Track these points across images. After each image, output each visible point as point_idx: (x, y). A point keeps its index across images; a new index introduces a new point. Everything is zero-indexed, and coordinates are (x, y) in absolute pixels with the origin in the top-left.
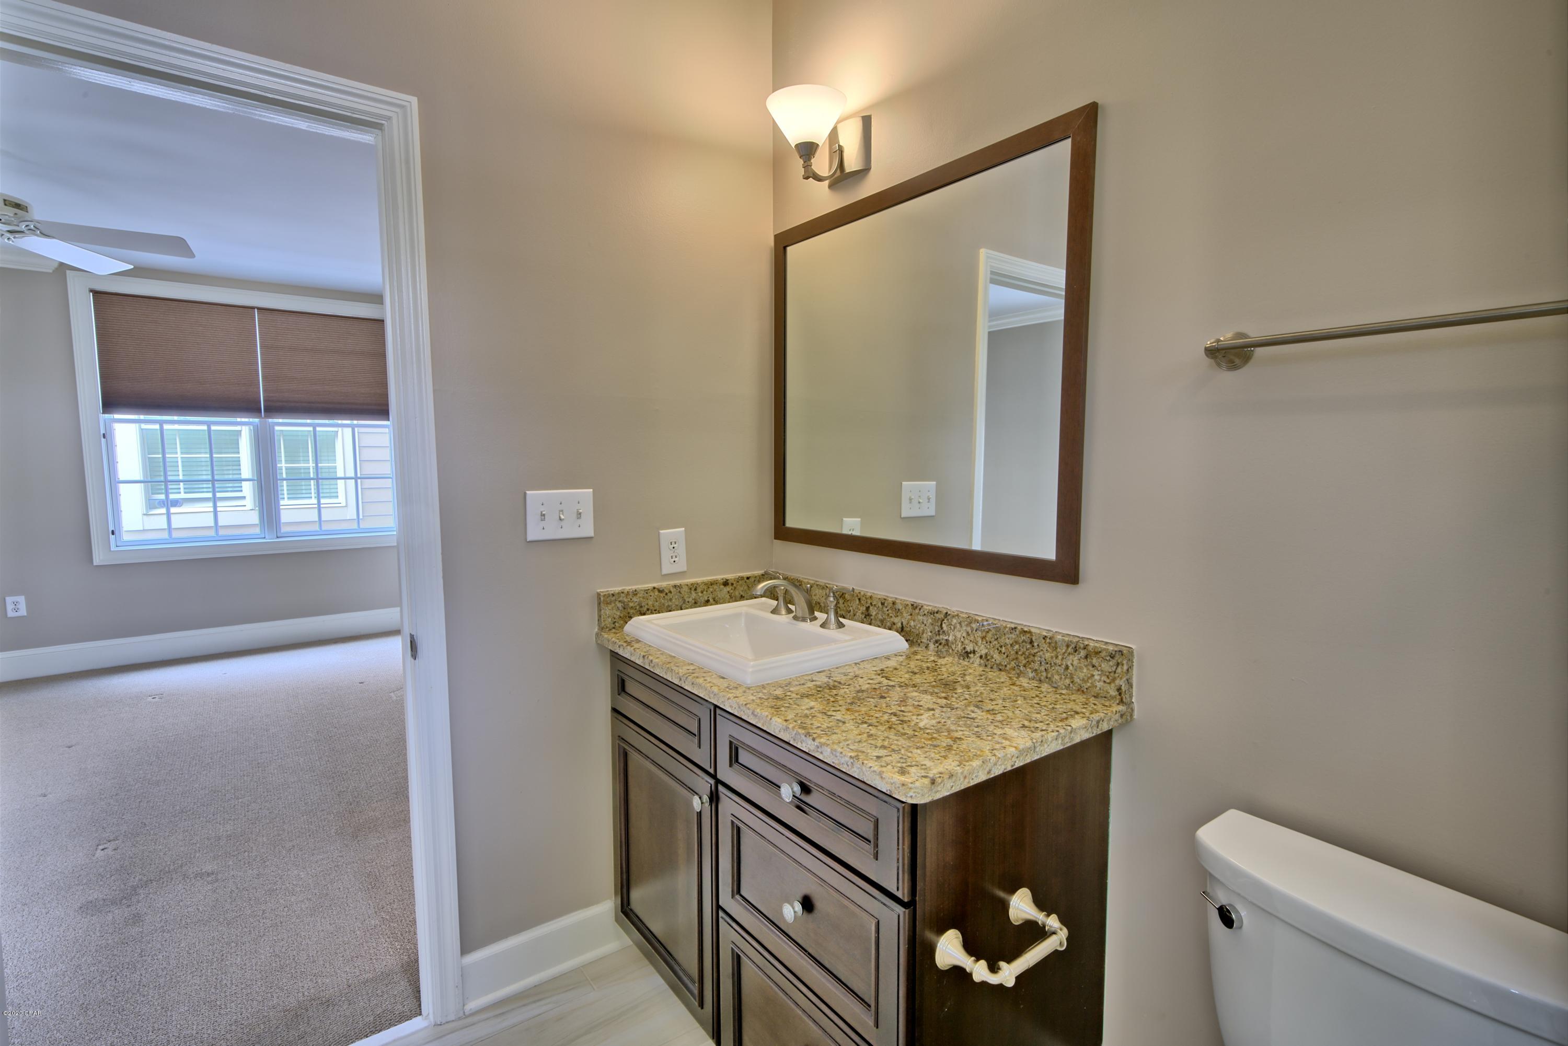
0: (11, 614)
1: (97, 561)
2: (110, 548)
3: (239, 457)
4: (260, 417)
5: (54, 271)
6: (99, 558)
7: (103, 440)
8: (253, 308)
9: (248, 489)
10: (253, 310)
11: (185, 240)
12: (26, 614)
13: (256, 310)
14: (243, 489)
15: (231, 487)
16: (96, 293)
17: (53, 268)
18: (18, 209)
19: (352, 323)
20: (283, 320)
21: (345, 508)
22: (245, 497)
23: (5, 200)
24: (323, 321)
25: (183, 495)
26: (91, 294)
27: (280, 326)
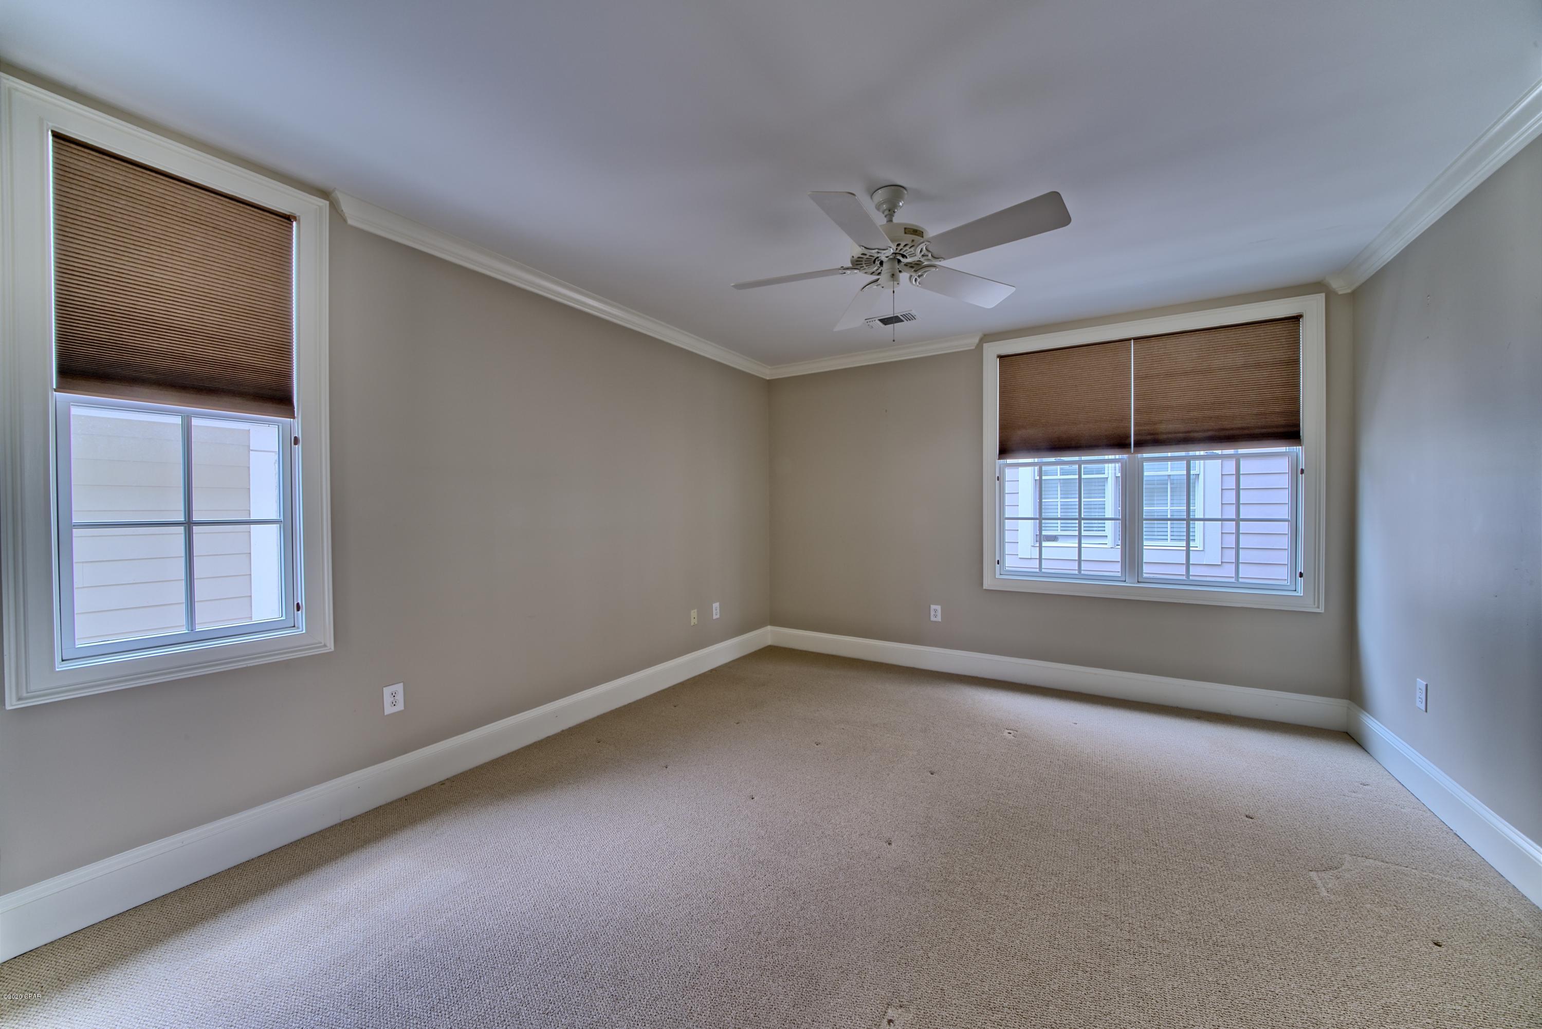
0: (933, 619)
1: (985, 587)
2: (995, 576)
3: (1105, 501)
4: (1129, 453)
5: (976, 348)
6: (987, 584)
7: (997, 482)
8: (1130, 340)
9: (1111, 529)
10: (1130, 341)
11: (1060, 195)
12: (940, 621)
13: (1132, 341)
14: (1106, 529)
15: (1096, 527)
16: (1001, 357)
17: (976, 345)
18: (915, 235)
19: (1245, 331)
20: (1160, 345)
21: (1202, 552)
22: (1107, 536)
23: (905, 229)
24: (1207, 336)
25: (1059, 533)
26: (998, 359)
27: (1157, 353)
